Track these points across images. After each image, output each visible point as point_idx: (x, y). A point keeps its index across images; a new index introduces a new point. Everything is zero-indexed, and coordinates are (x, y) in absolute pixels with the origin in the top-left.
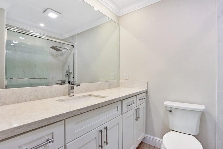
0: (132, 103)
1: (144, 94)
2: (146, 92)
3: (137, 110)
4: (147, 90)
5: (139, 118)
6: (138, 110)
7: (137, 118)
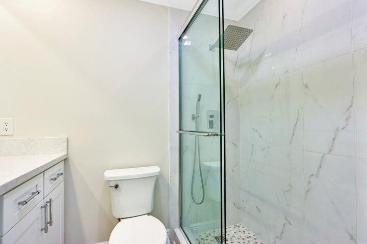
0: (33, 193)
1: (61, 165)
2: (65, 160)
3: (45, 207)
4: (67, 154)
5: (51, 223)
6: (49, 204)
7: (46, 223)
